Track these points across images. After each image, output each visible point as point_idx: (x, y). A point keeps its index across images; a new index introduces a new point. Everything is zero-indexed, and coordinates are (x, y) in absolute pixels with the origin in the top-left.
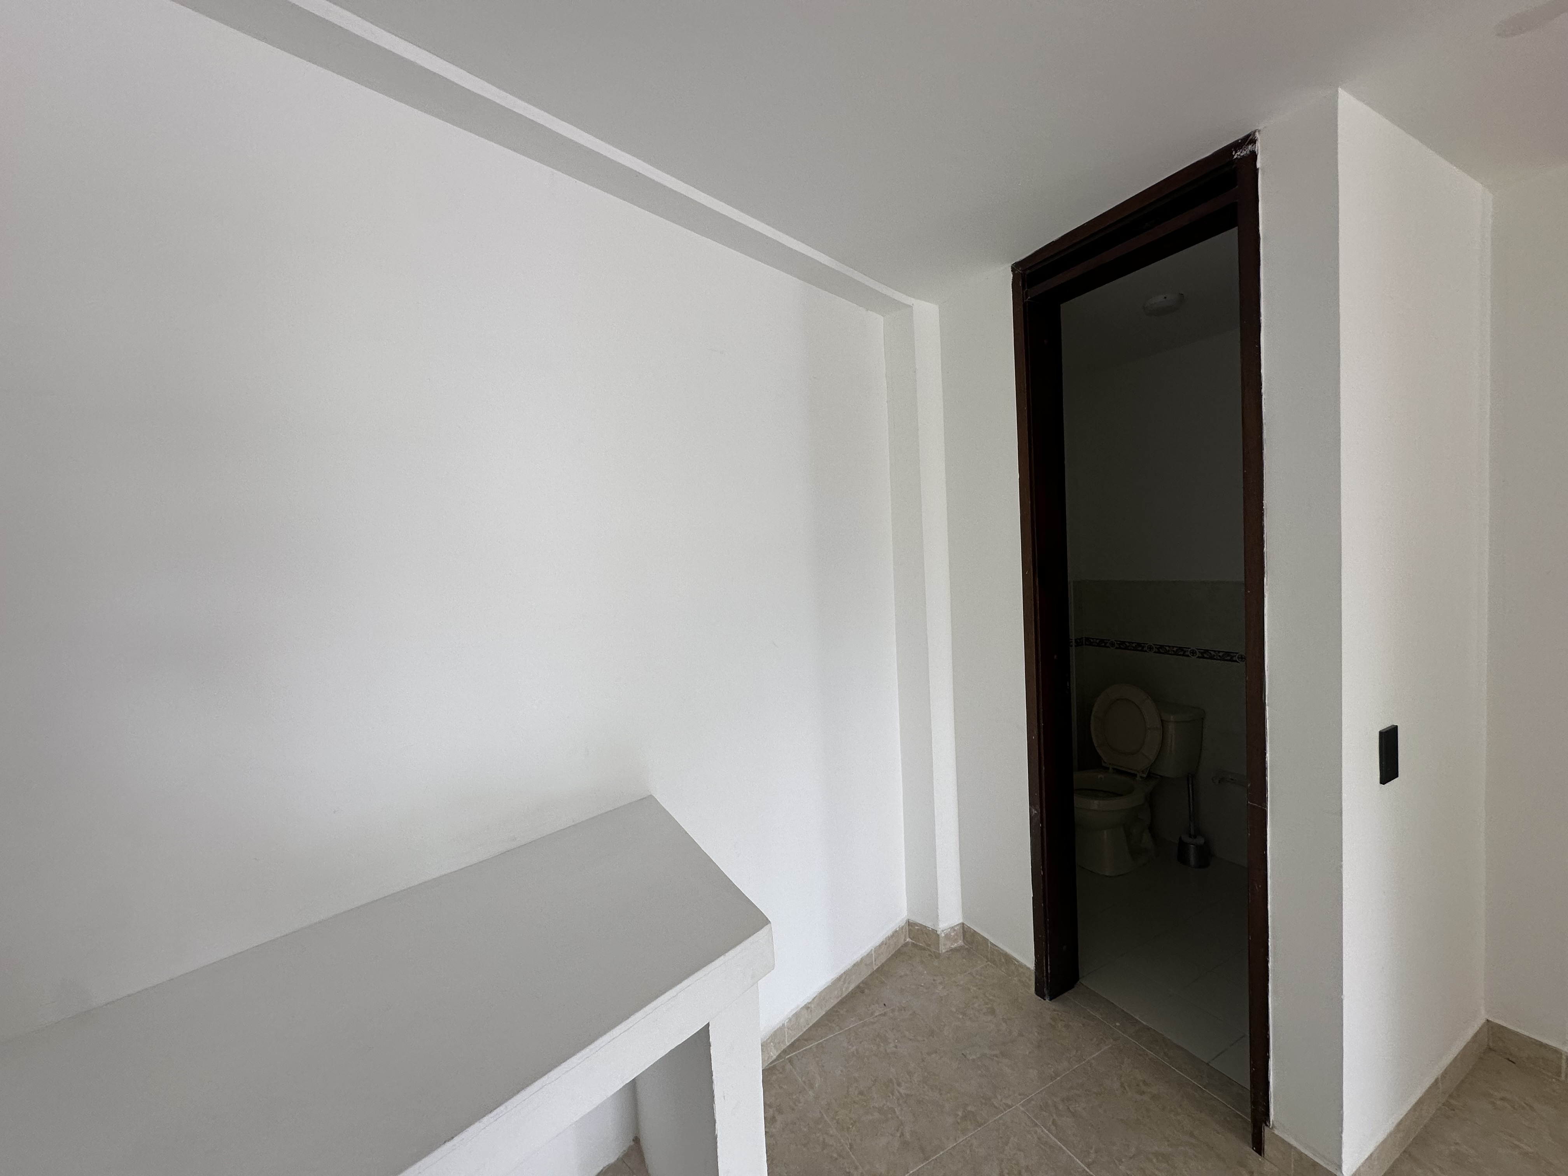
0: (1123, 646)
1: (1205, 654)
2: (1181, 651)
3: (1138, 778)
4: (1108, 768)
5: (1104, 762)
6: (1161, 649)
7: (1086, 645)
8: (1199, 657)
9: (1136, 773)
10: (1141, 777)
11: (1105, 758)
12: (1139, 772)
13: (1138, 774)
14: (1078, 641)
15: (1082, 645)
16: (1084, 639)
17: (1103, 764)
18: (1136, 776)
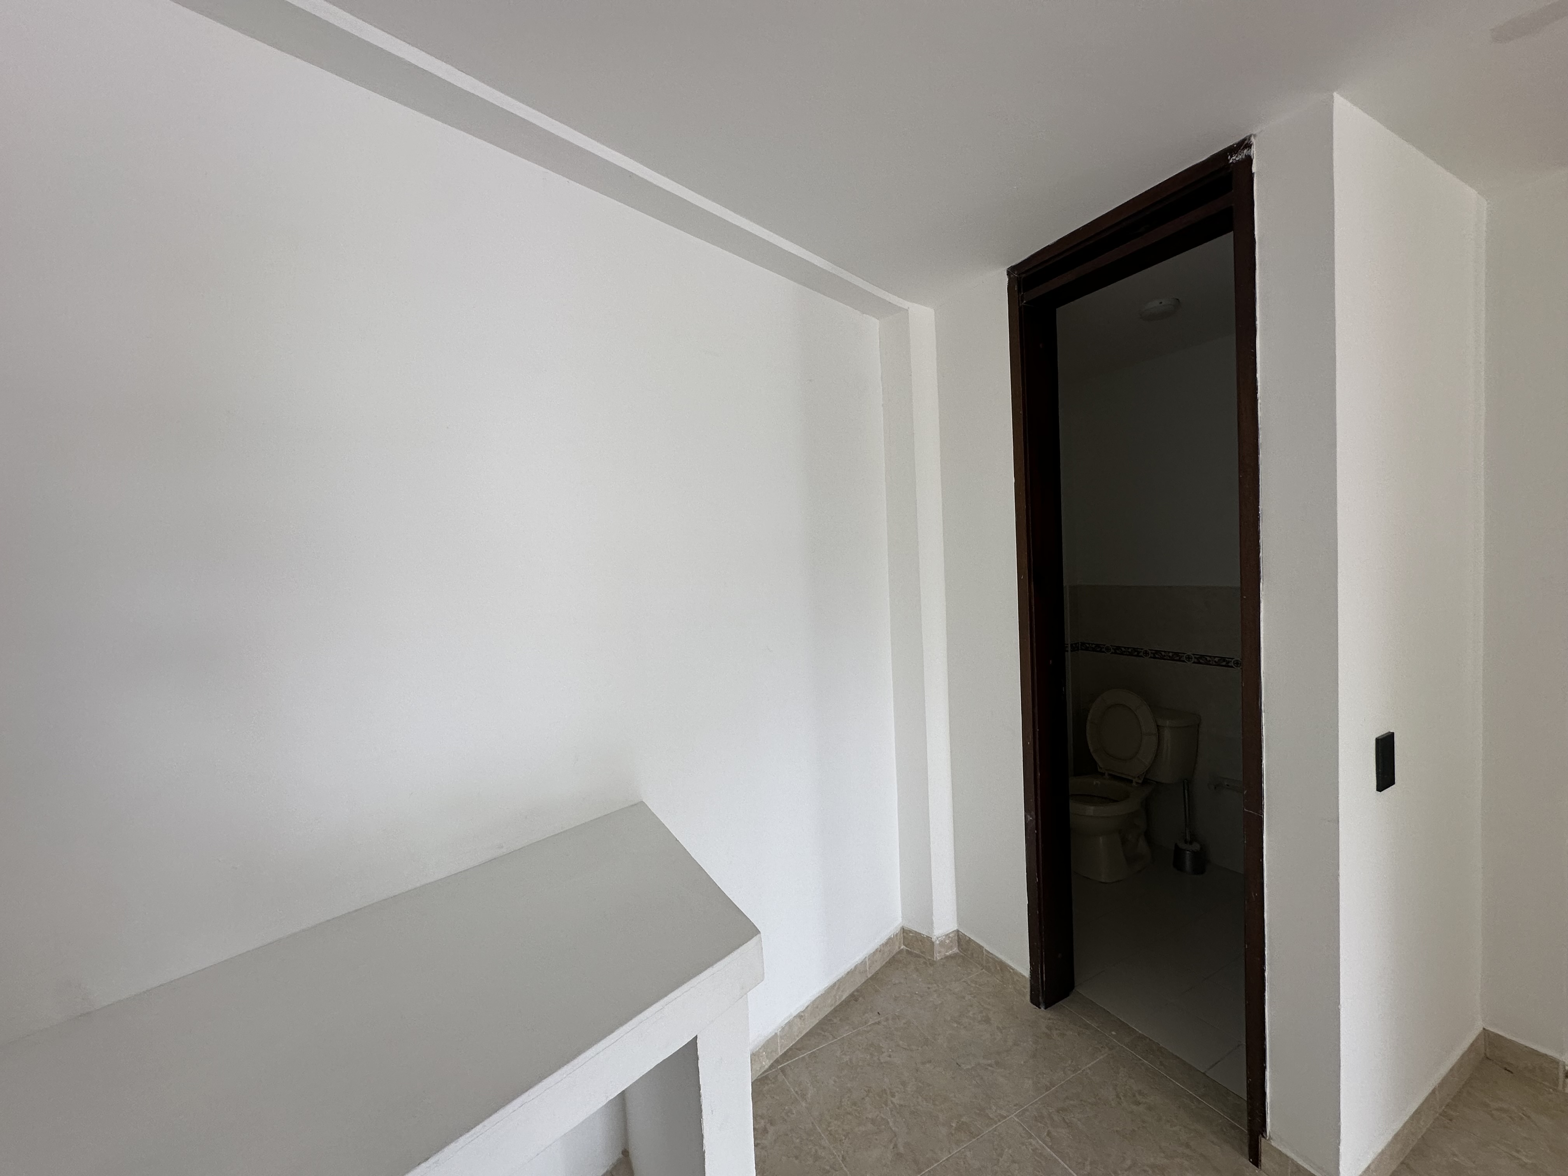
0: (1118, 650)
1: (1201, 660)
2: (1176, 657)
3: (1134, 784)
4: (1104, 774)
5: (1100, 768)
6: (1157, 655)
7: (1082, 649)
8: (1194, 663)
9: (1131, 778)
10: (1137, 783)
11: (1100, 764)
12: (1135, 778)
13: (1134, 780)
14: (1074, 645)
15: (1078, 650)
16: (1080, 644)
17: (1099, 770)
18: (1131, 781)
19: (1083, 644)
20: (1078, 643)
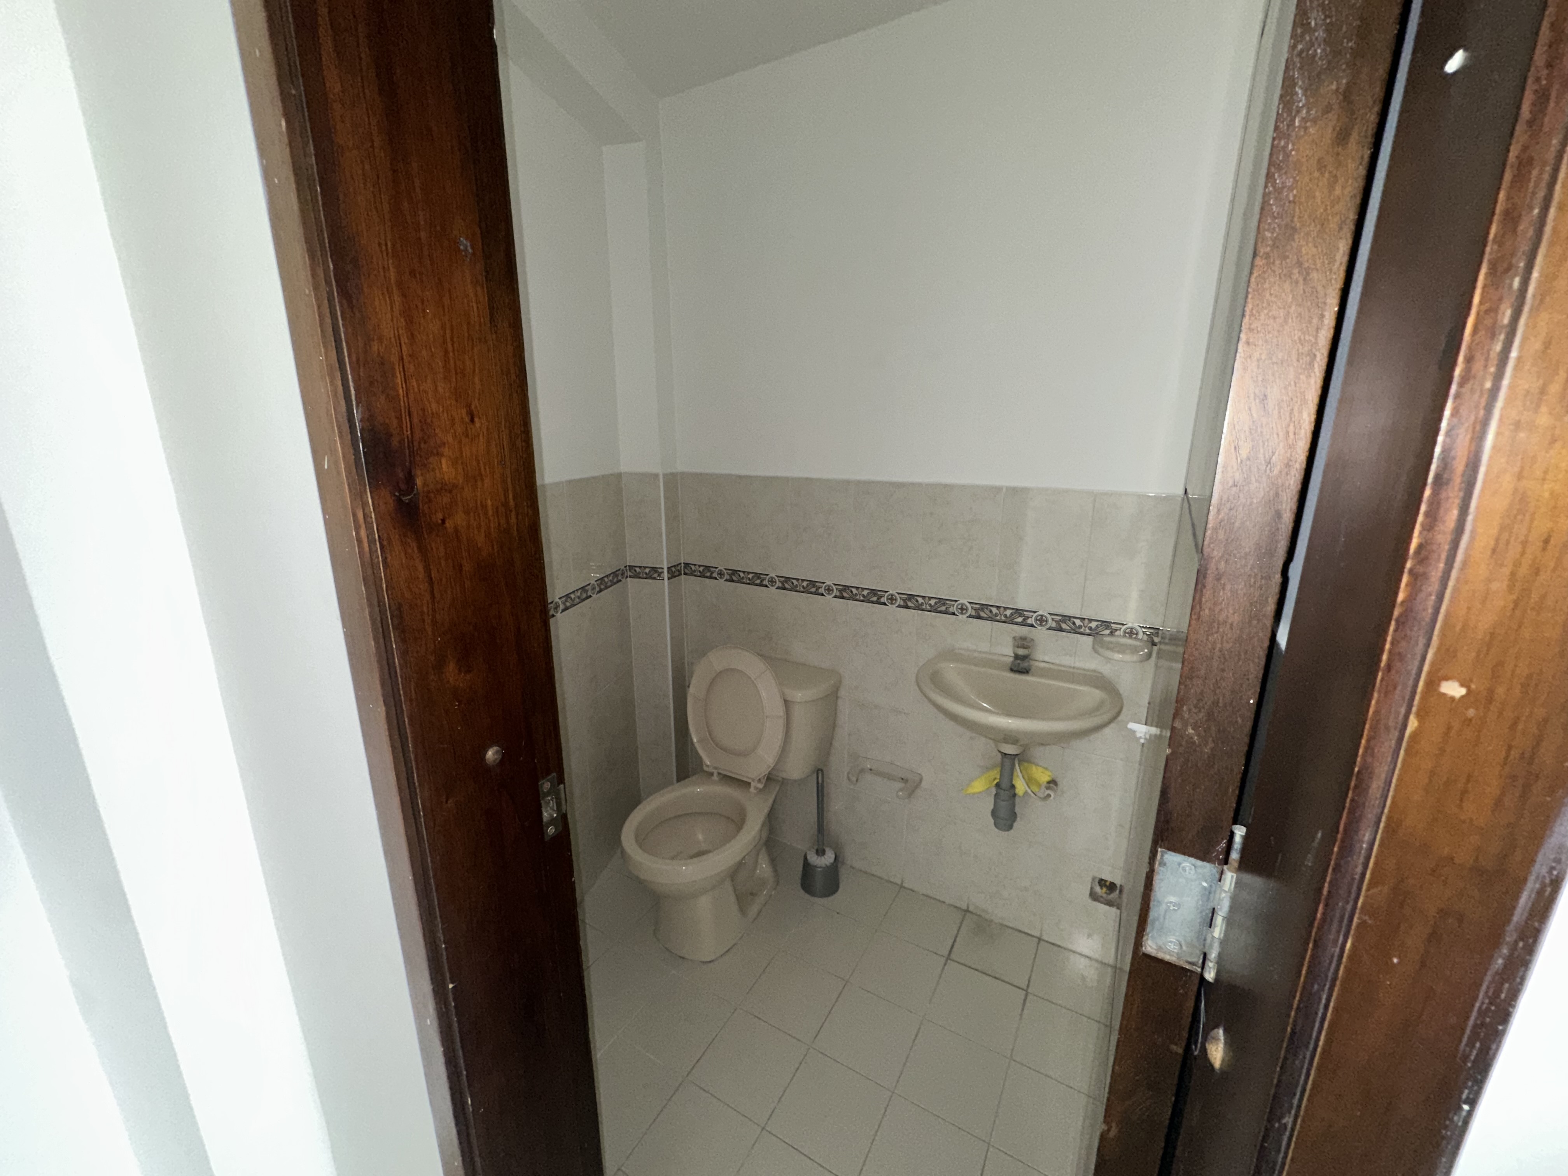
0: (734, 576)
1: (845, 592)
2: (813, 588)
3: (752, 790)
4: (712, 774)
5: (708, 766)
6: (787, 584)
7: (685, 574)
8: (835, 597)
9: (749, 781)
10: (756, 788)
11: (707, 761)
12: (753, 780)
13: (753, 784)
14: (673, 569)
15: (680, 574)
16: (683, 565)
17: (705, 768)
18: (749, 784)
19: (687, 565)
20: (680, 564)
